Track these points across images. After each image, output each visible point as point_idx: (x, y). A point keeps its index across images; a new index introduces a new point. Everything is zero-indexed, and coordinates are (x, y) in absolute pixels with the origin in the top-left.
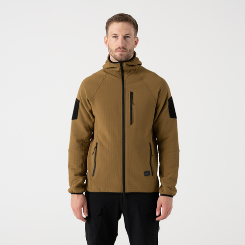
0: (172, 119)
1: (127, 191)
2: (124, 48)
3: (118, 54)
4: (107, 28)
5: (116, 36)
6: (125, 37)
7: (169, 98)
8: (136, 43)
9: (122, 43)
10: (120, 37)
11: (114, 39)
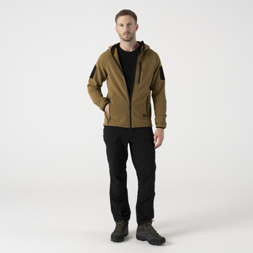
0: (162, 80)
1: (133, 127)
2: (128, 32)
3: (125, 37)
4: (116, 21)
5: (122, 25)
6: (128, 25)
7: (160, 66)
8: (137, 28)
9: (127, 29)
10: (125, 25)
11: (121, 27)
